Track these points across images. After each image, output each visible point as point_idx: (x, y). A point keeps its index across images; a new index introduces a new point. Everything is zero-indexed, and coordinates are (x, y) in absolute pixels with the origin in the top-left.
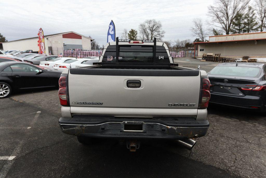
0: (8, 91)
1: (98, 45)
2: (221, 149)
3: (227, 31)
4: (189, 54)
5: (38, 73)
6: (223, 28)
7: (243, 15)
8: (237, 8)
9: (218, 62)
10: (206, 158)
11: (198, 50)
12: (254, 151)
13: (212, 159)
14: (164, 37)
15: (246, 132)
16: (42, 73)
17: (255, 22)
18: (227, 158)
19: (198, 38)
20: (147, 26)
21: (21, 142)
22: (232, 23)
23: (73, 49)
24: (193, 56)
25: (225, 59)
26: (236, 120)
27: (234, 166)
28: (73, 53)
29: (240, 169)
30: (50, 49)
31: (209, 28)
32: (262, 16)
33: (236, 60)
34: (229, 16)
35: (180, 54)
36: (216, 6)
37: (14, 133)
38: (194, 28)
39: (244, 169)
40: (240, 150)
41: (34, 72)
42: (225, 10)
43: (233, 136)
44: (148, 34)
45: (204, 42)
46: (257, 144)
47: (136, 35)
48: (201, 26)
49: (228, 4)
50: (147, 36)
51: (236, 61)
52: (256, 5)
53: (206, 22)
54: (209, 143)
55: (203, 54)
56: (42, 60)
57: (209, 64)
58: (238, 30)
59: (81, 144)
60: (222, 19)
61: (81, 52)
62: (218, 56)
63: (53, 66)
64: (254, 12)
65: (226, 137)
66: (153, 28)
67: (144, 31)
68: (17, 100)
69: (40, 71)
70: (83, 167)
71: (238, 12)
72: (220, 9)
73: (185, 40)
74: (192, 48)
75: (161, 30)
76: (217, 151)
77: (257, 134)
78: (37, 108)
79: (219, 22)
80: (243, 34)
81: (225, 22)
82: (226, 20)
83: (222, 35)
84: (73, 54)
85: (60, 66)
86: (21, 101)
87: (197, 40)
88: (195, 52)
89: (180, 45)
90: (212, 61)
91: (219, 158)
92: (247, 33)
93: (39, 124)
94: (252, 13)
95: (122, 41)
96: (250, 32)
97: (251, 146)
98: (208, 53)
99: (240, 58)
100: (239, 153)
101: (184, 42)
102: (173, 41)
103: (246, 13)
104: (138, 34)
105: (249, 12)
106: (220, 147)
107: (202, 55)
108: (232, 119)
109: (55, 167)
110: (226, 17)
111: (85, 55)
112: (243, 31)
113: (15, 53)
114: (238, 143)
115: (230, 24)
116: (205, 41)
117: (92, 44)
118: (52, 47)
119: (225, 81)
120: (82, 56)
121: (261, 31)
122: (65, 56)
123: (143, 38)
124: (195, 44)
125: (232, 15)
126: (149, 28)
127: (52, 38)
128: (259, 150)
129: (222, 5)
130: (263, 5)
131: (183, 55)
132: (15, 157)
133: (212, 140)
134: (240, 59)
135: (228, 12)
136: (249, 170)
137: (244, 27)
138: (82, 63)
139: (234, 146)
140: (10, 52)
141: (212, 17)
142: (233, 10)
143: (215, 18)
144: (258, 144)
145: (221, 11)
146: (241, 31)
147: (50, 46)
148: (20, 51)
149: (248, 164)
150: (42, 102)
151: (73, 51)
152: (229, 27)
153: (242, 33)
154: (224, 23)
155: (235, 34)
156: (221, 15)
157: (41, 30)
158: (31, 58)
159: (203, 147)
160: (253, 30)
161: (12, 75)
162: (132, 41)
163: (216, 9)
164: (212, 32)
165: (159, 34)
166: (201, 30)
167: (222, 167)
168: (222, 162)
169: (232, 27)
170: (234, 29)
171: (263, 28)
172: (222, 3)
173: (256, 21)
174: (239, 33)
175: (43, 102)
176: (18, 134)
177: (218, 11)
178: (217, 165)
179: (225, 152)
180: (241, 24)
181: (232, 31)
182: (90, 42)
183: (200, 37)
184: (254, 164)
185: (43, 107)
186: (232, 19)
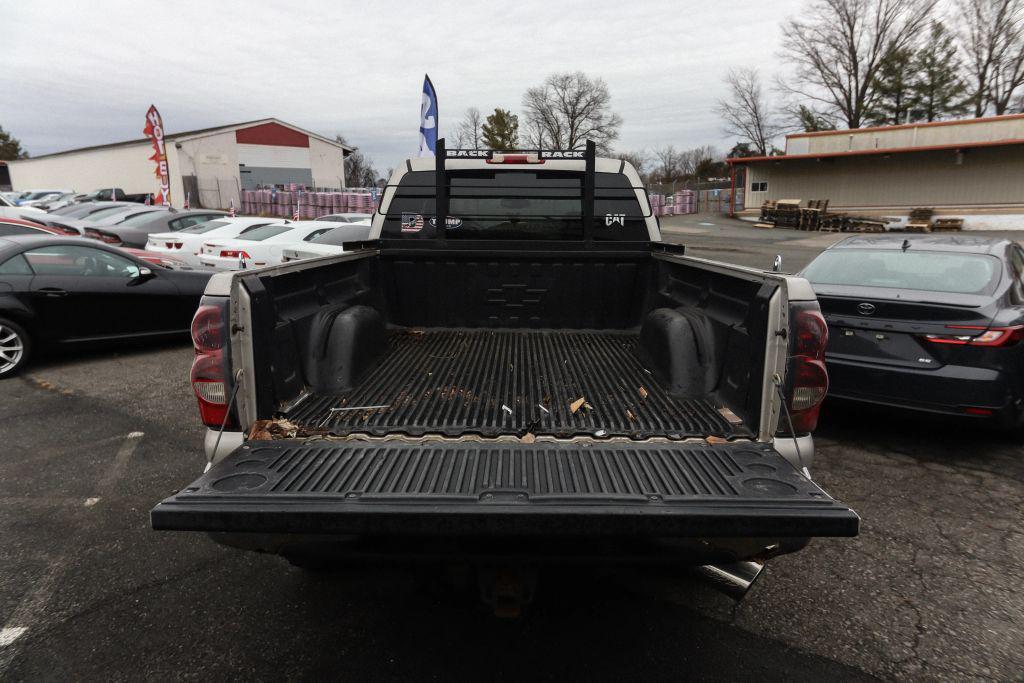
0: (18, 351)
1: (373, 168)
2: (858, 587)
3: (852, 117)
4: (712, 204)
5: (136, 279)
6: (838, 103)
7: (911, 54)
8: (889, 29)
9: (818, 230)
10: (800, 623)
11: (744, 186)
12: (990, 591)
13: (826, 627)
14: (616, 138)
15: (949, 511)
16: (150, 282)
17: (956, 83)
18: (883, 623)
19: (744, 140)
20: (554, 96)
21: (57, 564)
22: (871, 84)
23: (277, 186)
24: (726, 208)
25: (846, 220)
26: (904, 459)
27: (916, 657)
28: (276, 198)
29: (943, 670)
30: (191, 185)
31: (786, 105)
32: (980, 60)
33: (888, 223)
34: (858, 59)
35: (677, 200)
36: (814, 21)
37: (28, 525)
38: (731, 103)
39: (959, 670)
40: (933, 587)
41: (121, 275)
42: (846, 36)
43: (898, 527)
44: (559, 127)
45: (768, 155)
46: (995, 562)
47: (511, 132)
48: (754, 97)
49: (855, 12)
50: (556, 136)
51: (887, 227)
52: (958, 19)
53: (773, 82)
54: (806, 556)
55: (763, 201)
56: (157, 227)
57: (783, 241)
58: (891, 109)
59: (295, 569)
60: (835, 72)
61: (306, 196)
62: (819, 210)
63: (199, 250)
64: (954, 43)
65: (871, 533)
66: (576, 104)
67: (544, 117)
68: (52, 387)
69: (143, 272)
70: (300, 674)
71: (892, 44)
72: (827, 33)
73: (697, 151)
74: (721, 180)
75: (606, 112)
76: (840, 593)
77: (992, 517)
78: (128, 416)
79: (823, 80)
80: (913, 127)
81: (845, 80)
82: (849, 76)
83: (832, 131)
84: (276, 203)
85: (225, 249)
86: (67, 391)
87: (742, 149)
88: (734, 193)
89: (678, 168)
90: (797, 226)
91: (853, 625)
92: (925, 121)
93: (133, 487)
94: (945, 47)
95: (460, 154)
96: (936, 120)
97: (973, 570)
98: (782, 198)
99: (899, 217)
100: (931, 600)
101: (692, 158)
102: (653, 154)
103: (922, 47)
104: (519, 129)
105: (936, 43)
106: (852, 577)
107: (760, 204)
108: (888, 458)
109: (186, 675)
110: (847, 61)
111: (323, 207)
112: (913, 113)
113: (58, 200)
114: (921, 556)
115: (865, 88)
116: (771, 154)
117: (347, 166)
118: (198, 178)
119: (863, 310)
120: (311, 210)
121: (979, 113)
122: (248, 211)
123: (540, 145)
124: (736, 163)
125: (871, 56)
126: (562, 103)
127: (196, 143)
128: (1011, 586)
129: (834, 17)
130: (986, 20)
131: (688, 206)
132: (24, 629)
133: (817, 547)
134: (900, 220)
135: (855, 44)
136: (977, 676)
137: (917, 100)
138: (308, 239)
139: (905, 569)
140: (38, 196)
141: (796, 65)
142: (875, 38)
143: (808, 67)
144: (1002, 563)
145: (828, 41)
146: (905, 117)
147: (188, 173)
148: (74, 193)
149: (970, 649)
150: (151, 392)
151: (279, 192)
152: (860, 99)
153: (907, 124)
154: (841, 87)
155: (882, 127)
156: (828, 56)
157: (155, 113)
158: (112, 219)
159: (785, 575)
160: (947, 110)
161: (32, 290)
162: (498, 156)
163: (811, 31)
164: (797, 119)
165: (599, 129)
166: (755, 110)
167: (867, 662)
168: (865, 641)
169: (871, 100)
170: (879, 106)
171: (983, 102)
172: (833, 11)
173: (961, 77)
174: (897, 123)
175: (153, 395)
176: (46, 528)
177: (818, 41)
178: (845, 654)
179: (873, 598)
180: (906, 87)
181: (869, 115)
182: (340, 159)
183: (753, 139)
184: (994, 647)
185: (153, 414)
186: (870, 70)
